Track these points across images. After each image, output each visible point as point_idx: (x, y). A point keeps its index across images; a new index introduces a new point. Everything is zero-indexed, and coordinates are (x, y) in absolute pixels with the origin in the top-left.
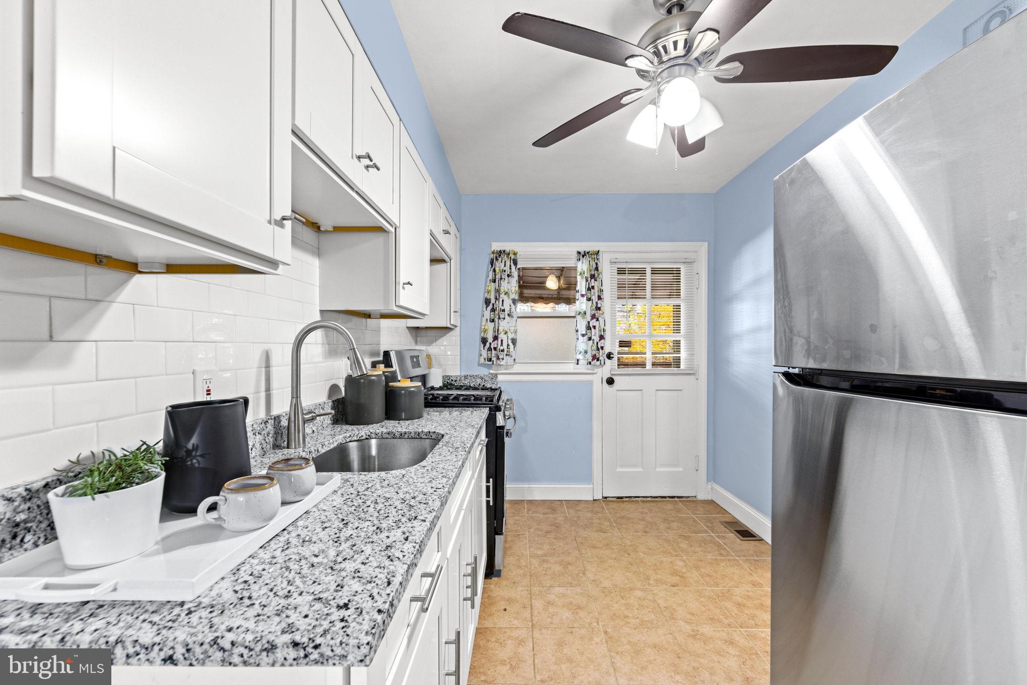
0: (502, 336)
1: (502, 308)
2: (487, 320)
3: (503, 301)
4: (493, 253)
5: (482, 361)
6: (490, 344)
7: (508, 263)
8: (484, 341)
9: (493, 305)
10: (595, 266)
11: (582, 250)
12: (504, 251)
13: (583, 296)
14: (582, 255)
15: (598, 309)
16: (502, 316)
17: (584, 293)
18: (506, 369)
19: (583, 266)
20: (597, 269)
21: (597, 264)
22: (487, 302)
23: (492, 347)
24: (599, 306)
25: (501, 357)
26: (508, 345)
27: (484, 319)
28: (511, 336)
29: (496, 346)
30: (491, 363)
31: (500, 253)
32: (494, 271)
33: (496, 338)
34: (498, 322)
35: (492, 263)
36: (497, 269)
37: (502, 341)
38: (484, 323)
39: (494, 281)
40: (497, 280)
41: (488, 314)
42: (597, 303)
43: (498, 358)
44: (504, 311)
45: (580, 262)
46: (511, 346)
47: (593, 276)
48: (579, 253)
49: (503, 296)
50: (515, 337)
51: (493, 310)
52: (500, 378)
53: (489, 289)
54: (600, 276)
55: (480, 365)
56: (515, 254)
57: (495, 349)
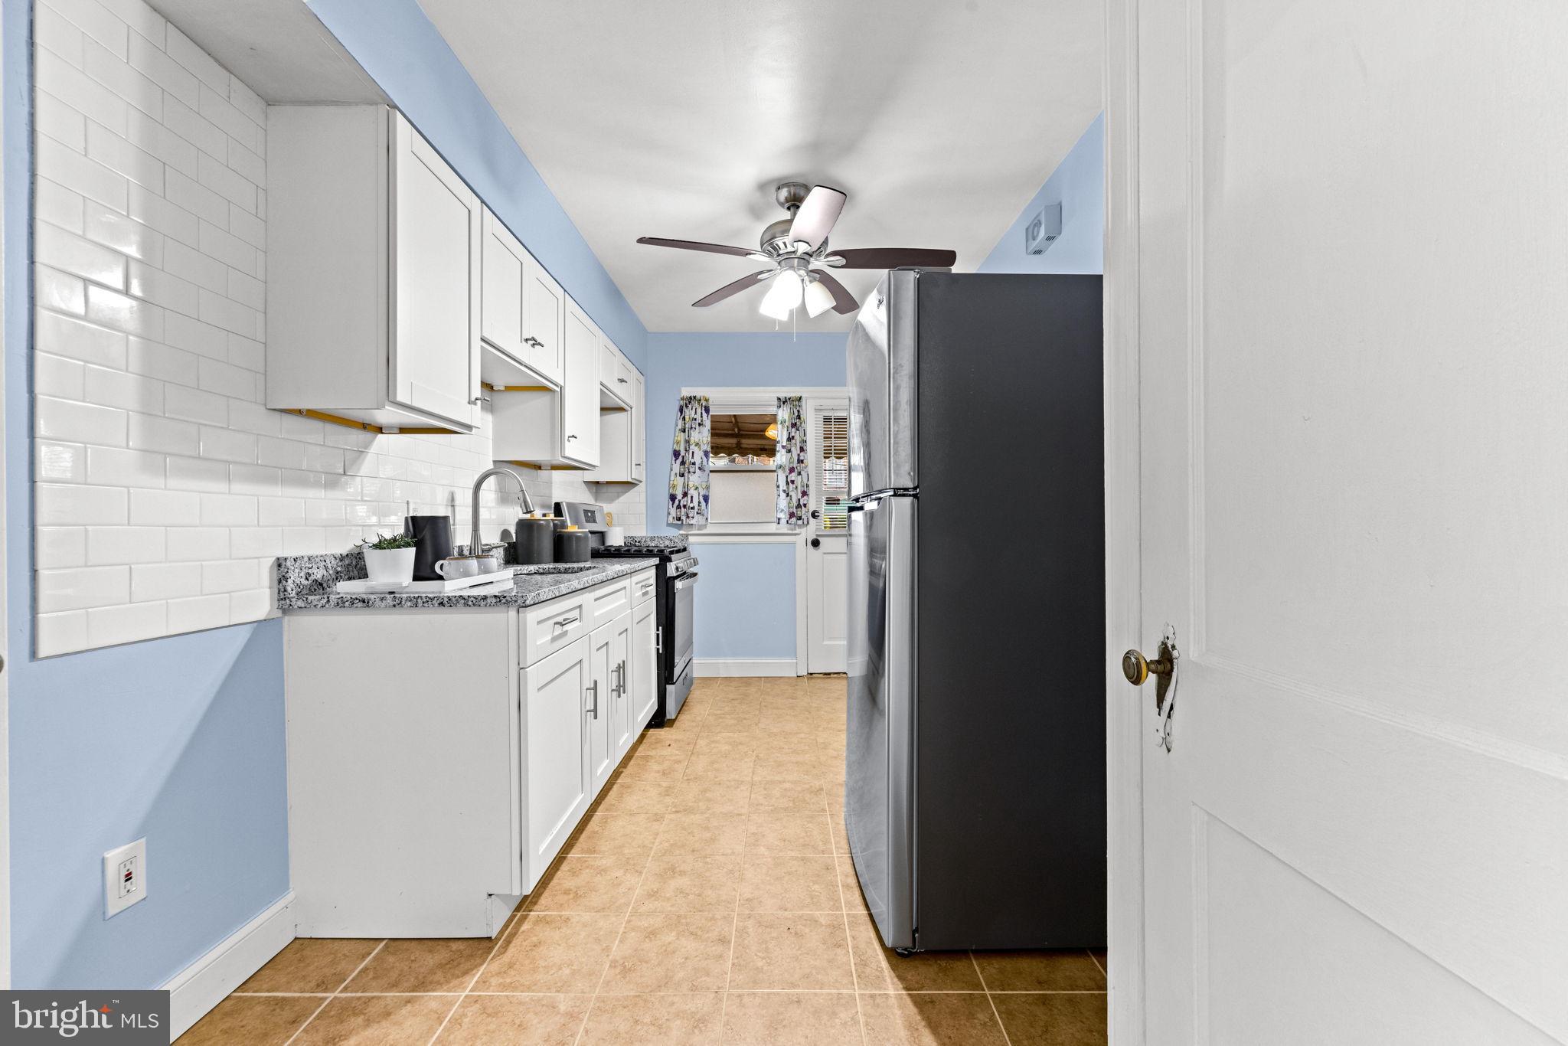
0: (692, 492)
1: (693, 461)
2: (676, 474)
3: (693, 453)
4: (682, 399)
5: (671, 520)
6: (680, 501)
7: (699, 411)
8: (673, 498)
9: (683, 457)
10: (796, 414)
11: (782, 395)
12: (695, 397)
13: (783, 447)
14: (783, 402)
15: (800, 461)
16: (692, 470)
17: (784, 444)
18: (699, 530)
19: (784, 414)
20: (799, 417)
21: (799, 411)
22: (676, 454)
23: (681, 505)
24: (801, 458)
25: (691, 515)
26: (699, 502)
27: (673, 473)
28: (702, 492)
29: (685, 503)
30: (680, 522)
31: (690, 399)
32: (684, 419)
33: (685, 495)
34: (688, 478)
35: (681, 410)
36: (687, 417)
37: (692, 497)
38: (672, 478)
39: (684, 431)
40: (687, 430)
41: (677, 467)
42: (799, 455)
43: (688, 517)
44: (694, 464)
45: (781, 409)
46: (703, 503)
47: (794, 425)
48: (779, 399)
49: (693, 447)
50: (707, 494)
51: (683, 463)
52: (691, 539)
53: (679, 439)
54: (803, 425)
55: (669, 525)
56: (707, 400)
57: (685, 506)
